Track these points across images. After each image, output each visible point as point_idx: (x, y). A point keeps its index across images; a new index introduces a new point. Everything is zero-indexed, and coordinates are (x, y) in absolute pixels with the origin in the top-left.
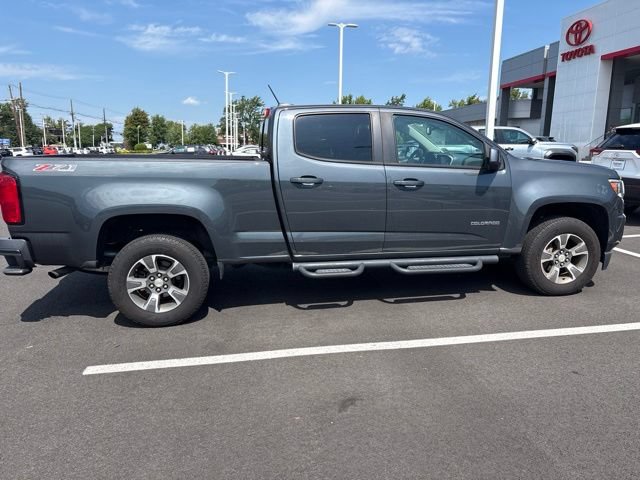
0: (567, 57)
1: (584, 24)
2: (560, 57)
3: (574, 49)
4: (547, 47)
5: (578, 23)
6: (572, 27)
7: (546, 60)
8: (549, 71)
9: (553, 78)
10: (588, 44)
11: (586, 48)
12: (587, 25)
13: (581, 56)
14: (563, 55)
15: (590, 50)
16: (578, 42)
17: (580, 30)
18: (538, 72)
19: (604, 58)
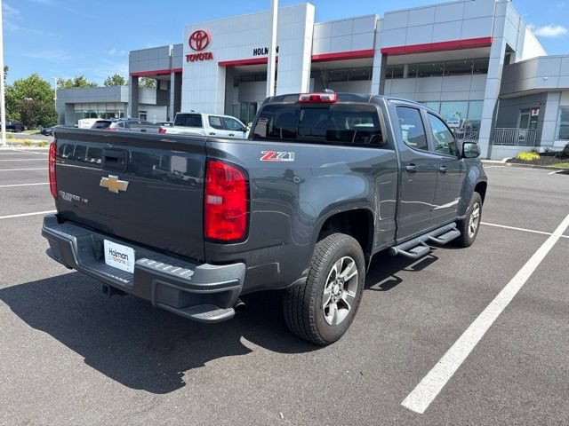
0: (191, 58)
1: (203, 35)
2: (185, 58)
3: (196, 53)
4: (171, 47)
5: (199, 32)
6: (193, 35)
7: (171, 58)
8: (175, 67)
9: (179, 74)
10: (207, 50)
11: (206, 54)
12: (206, 35)
13: (202, 60)
14: (188, 56)
15: (209, 56)
16: (199, 48)
17: (199, 38)
18: (164, 67)
19: (220, 64)
